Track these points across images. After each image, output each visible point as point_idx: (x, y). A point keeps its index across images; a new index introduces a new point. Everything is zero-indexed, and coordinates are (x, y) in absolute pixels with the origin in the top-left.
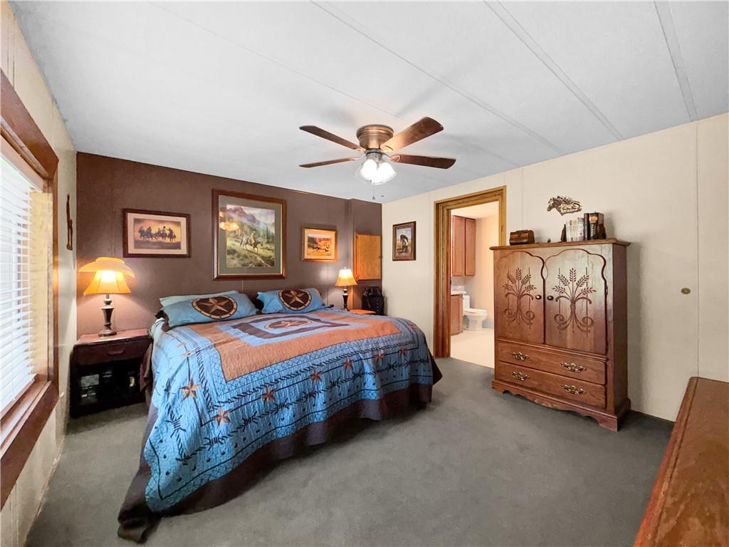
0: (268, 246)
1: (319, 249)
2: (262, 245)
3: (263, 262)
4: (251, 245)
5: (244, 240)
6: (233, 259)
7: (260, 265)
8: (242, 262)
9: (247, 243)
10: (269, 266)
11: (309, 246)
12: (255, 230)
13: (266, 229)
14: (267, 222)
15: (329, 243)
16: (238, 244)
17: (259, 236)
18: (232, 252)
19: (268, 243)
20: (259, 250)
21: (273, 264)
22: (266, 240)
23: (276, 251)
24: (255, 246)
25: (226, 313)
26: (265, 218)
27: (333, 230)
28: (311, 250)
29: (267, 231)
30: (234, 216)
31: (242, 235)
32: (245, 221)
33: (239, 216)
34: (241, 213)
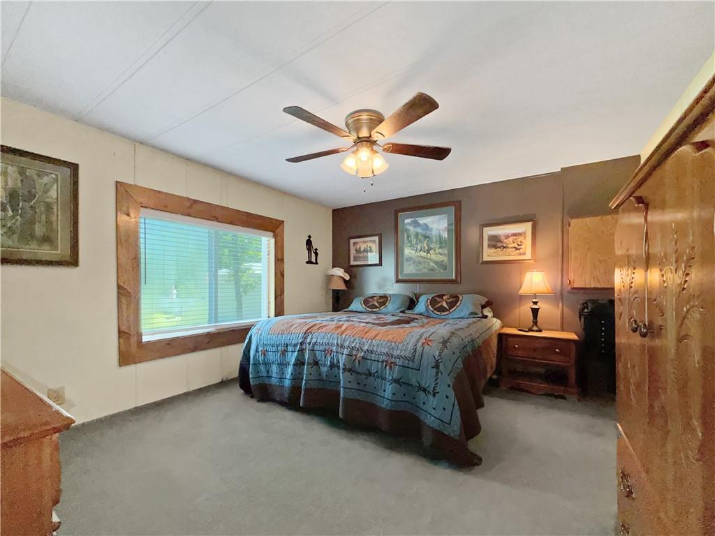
0: (441, 251)
1: (504, 247)
2: (435, 250)
3: (436, 267)
4: (424, 252)
5: (419, 247)
6: (409, 265)
7: (432, 270)
8: (417, 268)
9: (421, 250)
10: (442, 271)
11: (489, 246)
12: (428, 237)
13: (438, 235)
14: (439, 228)
15: (521, 239)
16: (414, 252)
17: (432, 243)
18: (409, 259)
19: (440, 248)
20: (433, 256)
21: (445, 268)
22: (438, 246)
23: (449, 255)
24: (428, 252)
25: (377, 307)
26: (438, 224)
27: (529, 221)
28: (493, 250)
29: (440, 237)
30: (411, 228)
31: (417, 244)
32: (419, 230)
33: (415, 227)
34: (416, 224)
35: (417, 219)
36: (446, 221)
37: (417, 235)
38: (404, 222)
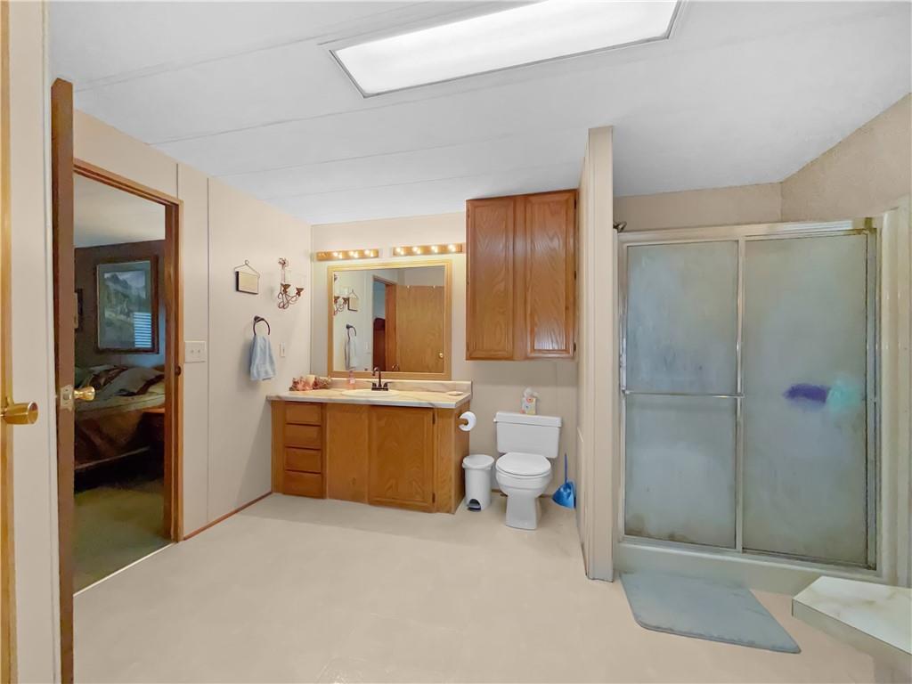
4: (124, 314)
6: (110, 330)
8: (118, 334)
9: (121, 312)
12: (127, 297)
13: (137, 294)
14: (138, 286)
16: (114, 315)
17: (132, 304)
18: (110, 323)
19: (139, 311)
24: (128, 315)
26: (137, 281)
29: (139, 297)
30: (110, 284)
31: (116, 305)
32: (119, 288)
33: (115, 283)
34: (115, 279)
35: (117, 273)
36: (144, 278)
37: (117, 292)
38: (103, 276)
